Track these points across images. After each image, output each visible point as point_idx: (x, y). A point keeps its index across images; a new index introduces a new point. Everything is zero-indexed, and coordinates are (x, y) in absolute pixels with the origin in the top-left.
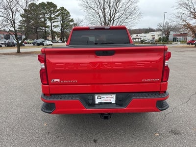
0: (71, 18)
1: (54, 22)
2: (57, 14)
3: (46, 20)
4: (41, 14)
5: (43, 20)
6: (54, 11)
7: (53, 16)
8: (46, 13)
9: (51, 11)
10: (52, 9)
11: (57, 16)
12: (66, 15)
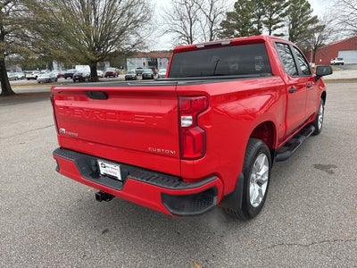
0: (313, 15)
1: (275, 29)
2: (284, 11)
3: (260, 27)
4: (253, 17)
5: (255, 26)
6: (278, 7)
7: (275, 16)
8: (263, 13)
9: (272, 7)
10: (275, 3)
11: (283, 15)
12: (303, 10)
